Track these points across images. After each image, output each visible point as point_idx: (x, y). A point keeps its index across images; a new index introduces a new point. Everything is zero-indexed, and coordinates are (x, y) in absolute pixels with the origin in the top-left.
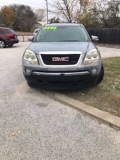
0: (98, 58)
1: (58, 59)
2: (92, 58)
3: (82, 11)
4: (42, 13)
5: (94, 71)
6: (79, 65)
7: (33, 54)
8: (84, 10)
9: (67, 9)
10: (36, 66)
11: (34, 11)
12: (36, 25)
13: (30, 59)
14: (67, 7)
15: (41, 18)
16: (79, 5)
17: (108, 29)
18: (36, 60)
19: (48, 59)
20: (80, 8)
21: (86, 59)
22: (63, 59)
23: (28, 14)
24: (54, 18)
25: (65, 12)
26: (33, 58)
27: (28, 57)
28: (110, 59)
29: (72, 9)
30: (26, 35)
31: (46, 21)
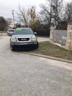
0: (36, 39)
1: (23, 39)
2: (34, 39)
3: (32, 21)
4: (11, 21)
5: (35, 43)
6: (30, 41)
7: (14, 38)
8: (33, 20)
9: (25, 20)
10: (16, 42)
11: (6, 20)
12: (7, 27)
13: (13, 40)
14: (25, 19)
15: (10, 23)
16: (31, 18)
17: (45, 29)
18: (16, 40)
19: (20, 39)
20: (31, 19)
21: (32, 39)
22: (25, 39)
23: (2, 21)
24: (18, 23)
25: (24, 21)
26: (14, 39)
27: (12, 39)
28: (44, 42)
29: (27, 20)
30: (3, 33)
31: (13, 25)
